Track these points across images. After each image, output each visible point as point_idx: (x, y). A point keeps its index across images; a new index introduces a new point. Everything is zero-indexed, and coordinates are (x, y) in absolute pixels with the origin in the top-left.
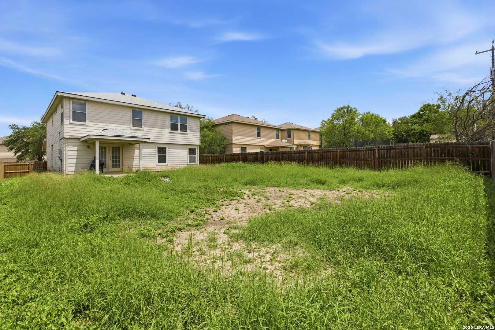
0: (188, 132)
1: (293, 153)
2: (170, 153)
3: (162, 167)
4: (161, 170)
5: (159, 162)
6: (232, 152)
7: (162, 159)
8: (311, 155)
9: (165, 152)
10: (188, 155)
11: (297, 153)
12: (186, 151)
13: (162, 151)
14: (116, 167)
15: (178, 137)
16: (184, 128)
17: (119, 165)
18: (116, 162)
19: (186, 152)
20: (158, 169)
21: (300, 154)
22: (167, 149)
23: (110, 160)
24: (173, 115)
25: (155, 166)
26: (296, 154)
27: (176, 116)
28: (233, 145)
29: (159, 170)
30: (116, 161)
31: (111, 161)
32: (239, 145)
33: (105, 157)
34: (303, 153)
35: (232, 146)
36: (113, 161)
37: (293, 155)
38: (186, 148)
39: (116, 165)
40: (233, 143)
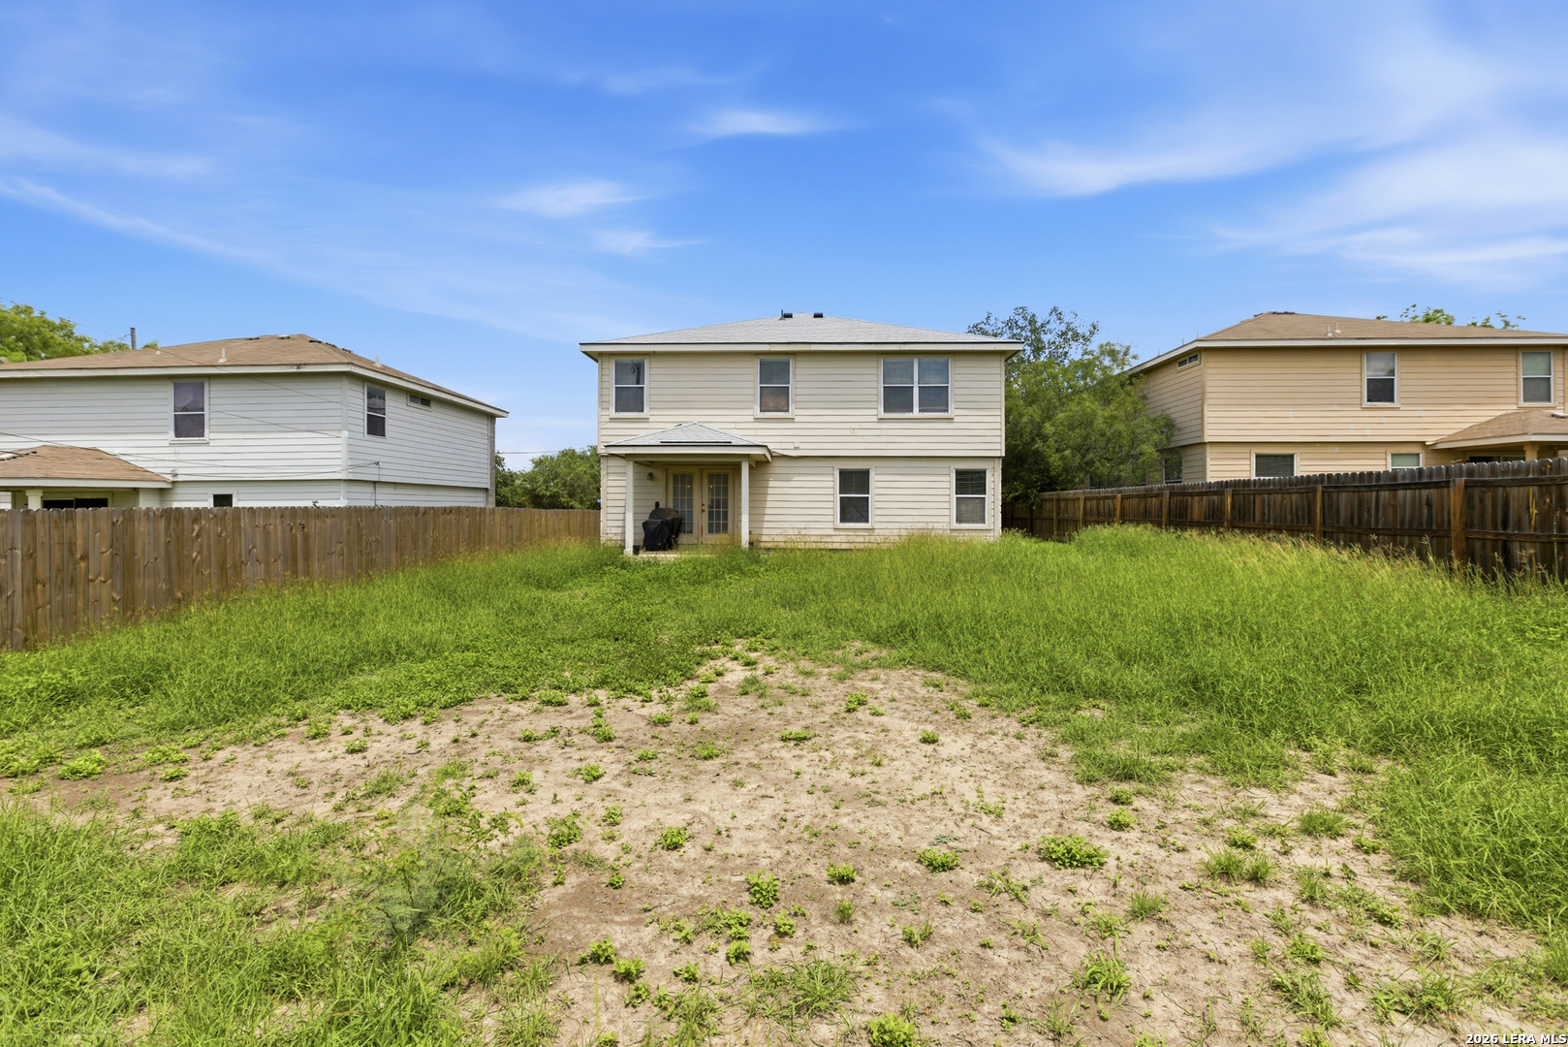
0: (952, 412)
1: (1381, 487)
2: (881, 489)
3: (852, 535)
4: (852, 546)
5: (843, 520)
6: (1205, 477)
7: (854, 509)
8: (1494, 500)
9: (864, 486)
10: (954, 496)
11: (1406, 486)
12: (950, 482)
13: (854, 483)
14: (718, 531)
15: (915, 433)
16: (936, 399)
17: (725, 526)
18: (718, 518)
19: (947, 485)
20: (839, 541)
21: (1425, 493)
22: (873, 477)
23: (703, 511)
24: (894, 358)
25: (832, 532)
26: (1401, 493)
27: (904, 359)
28: (1209, 450)
29: (844, 546)
30: (718, 513)
31: (706, 515)
32: (1245, 449)
33: (690, 503)
34: (1437, 485)
35: (1204, 453)
36: (711, 514)
37: (1385, 494)
38: (947, 471)
39: (718, 525)
40: (1207, 439)
